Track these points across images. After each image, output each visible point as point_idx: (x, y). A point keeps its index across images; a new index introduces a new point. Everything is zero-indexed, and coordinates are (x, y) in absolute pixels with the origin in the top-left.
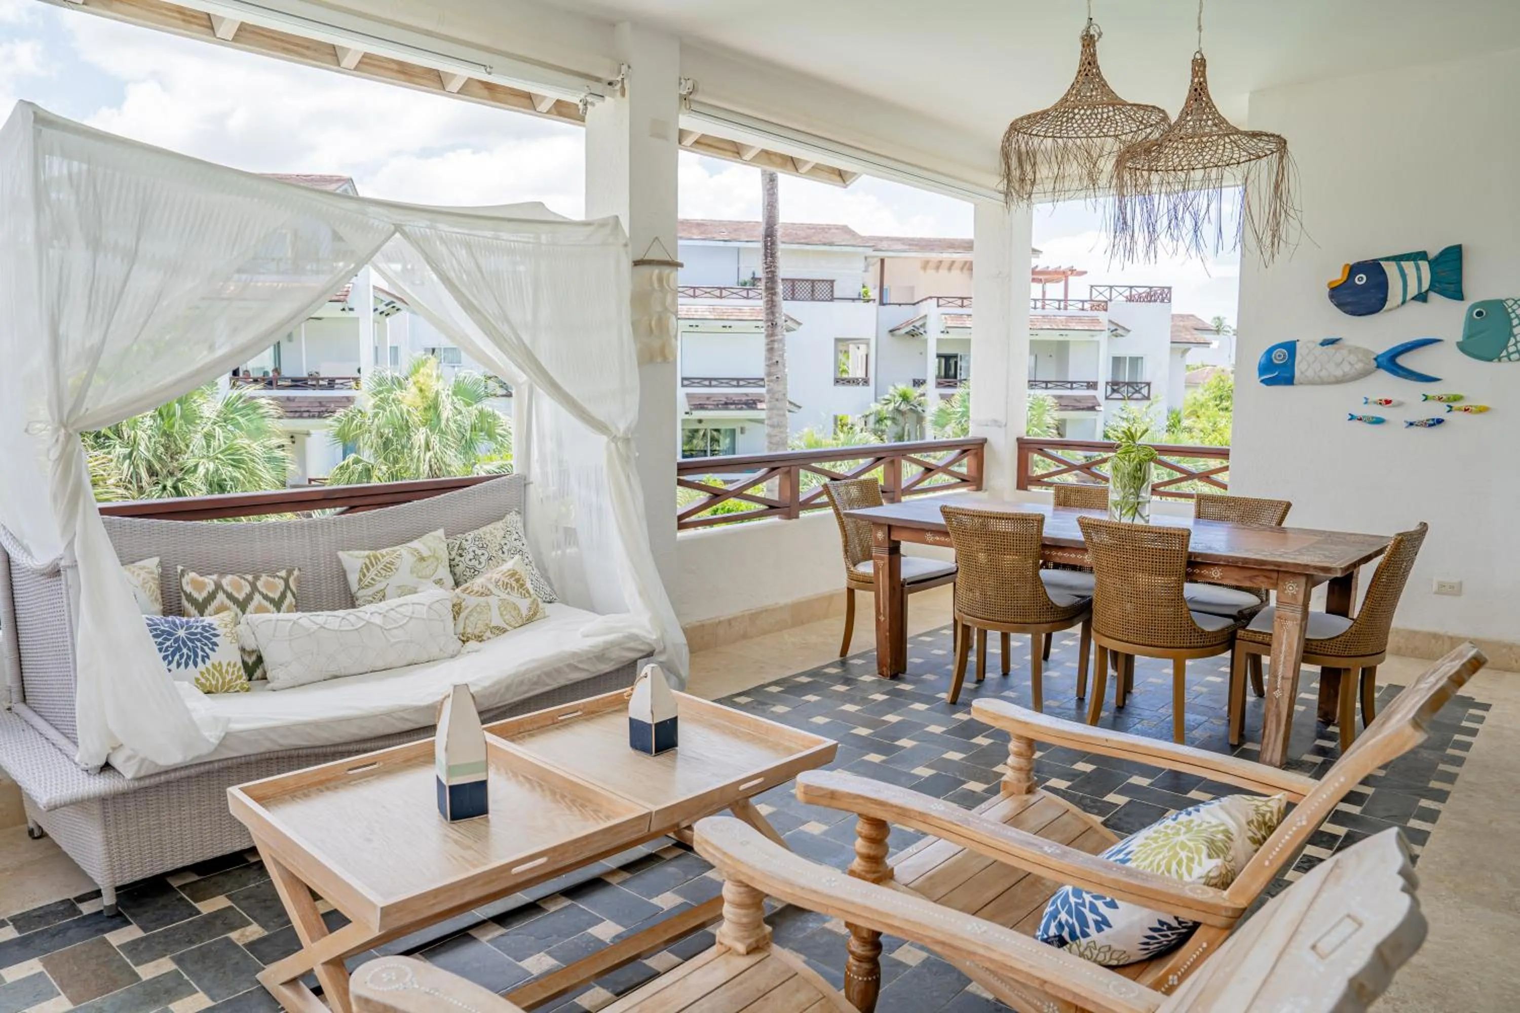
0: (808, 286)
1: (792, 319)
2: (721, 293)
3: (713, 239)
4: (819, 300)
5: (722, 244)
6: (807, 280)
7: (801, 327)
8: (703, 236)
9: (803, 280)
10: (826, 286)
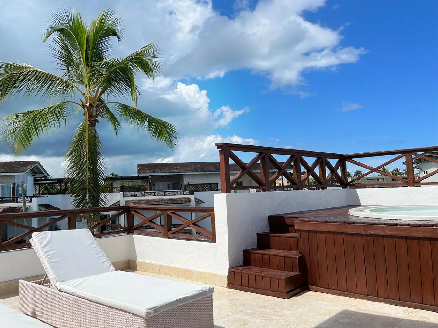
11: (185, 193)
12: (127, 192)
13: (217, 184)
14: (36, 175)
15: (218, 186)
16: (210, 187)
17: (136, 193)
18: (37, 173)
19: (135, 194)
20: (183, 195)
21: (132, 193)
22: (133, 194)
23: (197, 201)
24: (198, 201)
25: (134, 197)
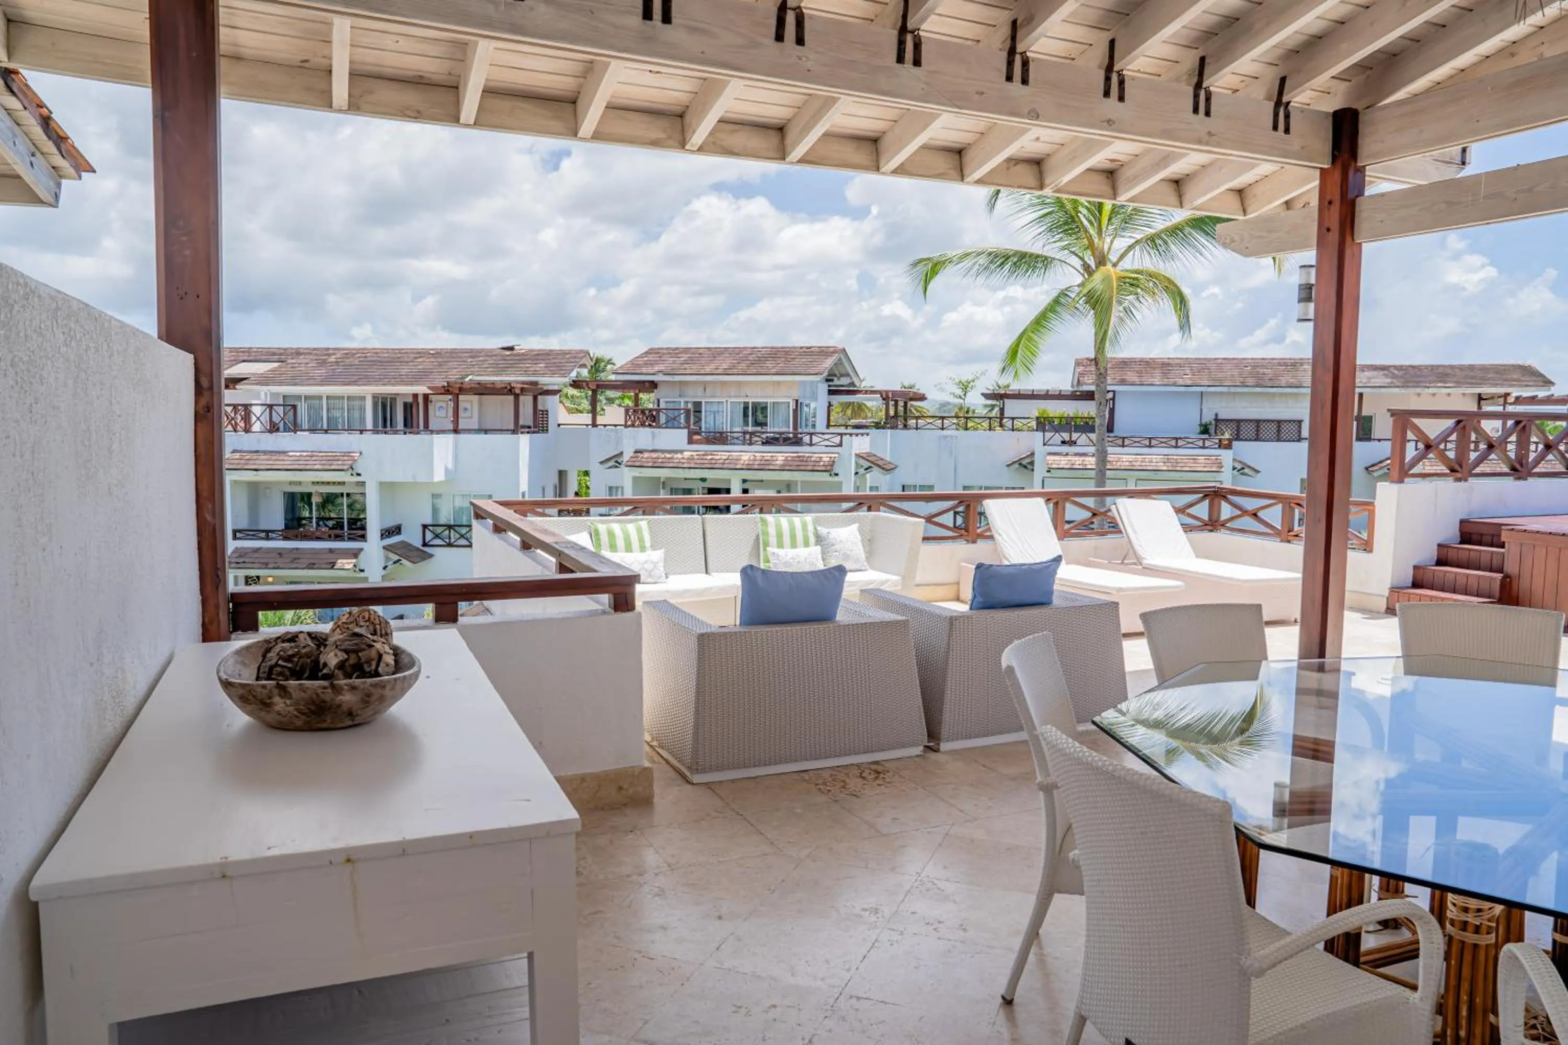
0: (1274, 427)
1: (1249, 467)
2: (1177, 443)
3: (1175, 385)
4: (1284, 441)
5: (1183, 389)
6: (1273, 421)
7: (1259, 475)
8: (1166, 381)
9: (1268, 421)
10: (1293, 427)
11: (1207, 443)
12: (1052, 434)
13: (1300, 422)
14: (832, 380)
15: (1300, 427)
16: (1279, 431)
17: (1075, 436)
18: (835, 375)
19: (1074, 439)
20: (1201, 447)
21: (1066, 436)
22: (1067, 439)
23: (1239, 467)
24: (1243, 468)
25: (1070, 445)
